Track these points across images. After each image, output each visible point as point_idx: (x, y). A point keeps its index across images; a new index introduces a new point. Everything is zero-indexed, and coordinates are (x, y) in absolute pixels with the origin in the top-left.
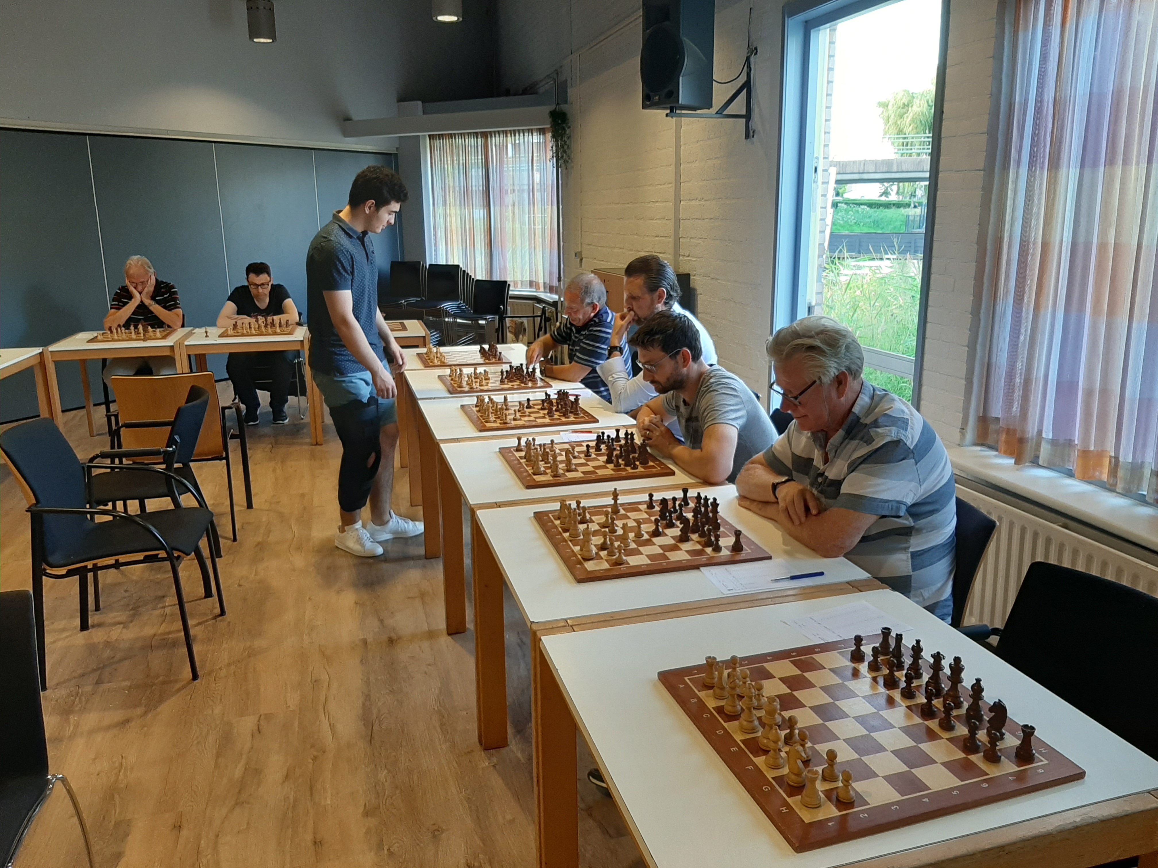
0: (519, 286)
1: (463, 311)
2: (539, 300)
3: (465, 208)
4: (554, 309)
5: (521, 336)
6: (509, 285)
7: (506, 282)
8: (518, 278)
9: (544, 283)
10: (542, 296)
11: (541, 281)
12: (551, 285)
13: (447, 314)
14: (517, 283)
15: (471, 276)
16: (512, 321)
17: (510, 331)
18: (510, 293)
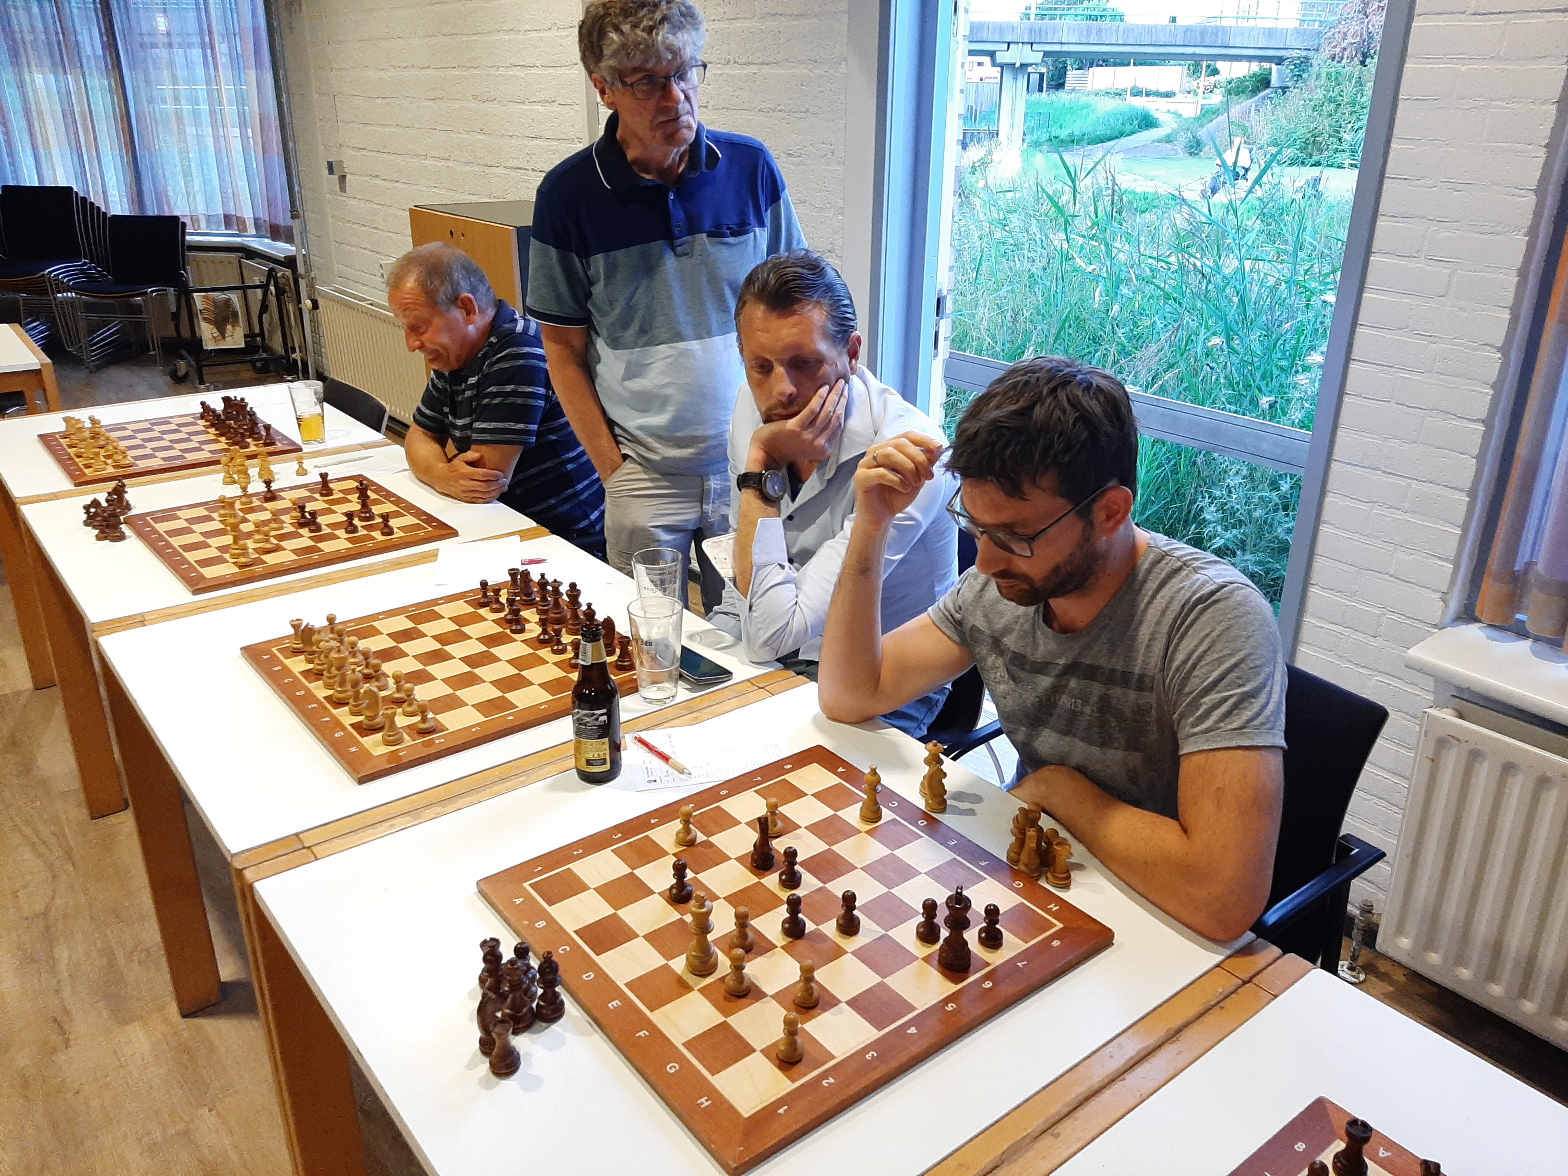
0: (203, 224)
1: (91, 279)
2: (250, 253)
3: (65, 73)
4: (288, 272)
5: (229, 327)
6: (184, 224)
7: (176, 218)
8: (201, 209)
9: (256, 220)
10: (255, 243)
11: (248, 215)
12: (274, 222)
13: (60, 287)
14: (198, 220)
15: (98, 208)
16: (204, 297)
17: (205, 319)
18: (188, 238)
